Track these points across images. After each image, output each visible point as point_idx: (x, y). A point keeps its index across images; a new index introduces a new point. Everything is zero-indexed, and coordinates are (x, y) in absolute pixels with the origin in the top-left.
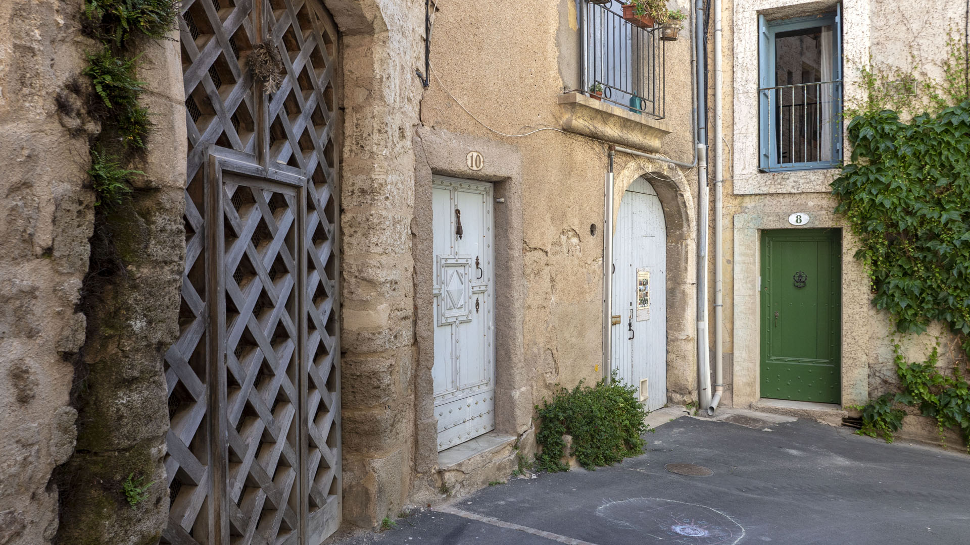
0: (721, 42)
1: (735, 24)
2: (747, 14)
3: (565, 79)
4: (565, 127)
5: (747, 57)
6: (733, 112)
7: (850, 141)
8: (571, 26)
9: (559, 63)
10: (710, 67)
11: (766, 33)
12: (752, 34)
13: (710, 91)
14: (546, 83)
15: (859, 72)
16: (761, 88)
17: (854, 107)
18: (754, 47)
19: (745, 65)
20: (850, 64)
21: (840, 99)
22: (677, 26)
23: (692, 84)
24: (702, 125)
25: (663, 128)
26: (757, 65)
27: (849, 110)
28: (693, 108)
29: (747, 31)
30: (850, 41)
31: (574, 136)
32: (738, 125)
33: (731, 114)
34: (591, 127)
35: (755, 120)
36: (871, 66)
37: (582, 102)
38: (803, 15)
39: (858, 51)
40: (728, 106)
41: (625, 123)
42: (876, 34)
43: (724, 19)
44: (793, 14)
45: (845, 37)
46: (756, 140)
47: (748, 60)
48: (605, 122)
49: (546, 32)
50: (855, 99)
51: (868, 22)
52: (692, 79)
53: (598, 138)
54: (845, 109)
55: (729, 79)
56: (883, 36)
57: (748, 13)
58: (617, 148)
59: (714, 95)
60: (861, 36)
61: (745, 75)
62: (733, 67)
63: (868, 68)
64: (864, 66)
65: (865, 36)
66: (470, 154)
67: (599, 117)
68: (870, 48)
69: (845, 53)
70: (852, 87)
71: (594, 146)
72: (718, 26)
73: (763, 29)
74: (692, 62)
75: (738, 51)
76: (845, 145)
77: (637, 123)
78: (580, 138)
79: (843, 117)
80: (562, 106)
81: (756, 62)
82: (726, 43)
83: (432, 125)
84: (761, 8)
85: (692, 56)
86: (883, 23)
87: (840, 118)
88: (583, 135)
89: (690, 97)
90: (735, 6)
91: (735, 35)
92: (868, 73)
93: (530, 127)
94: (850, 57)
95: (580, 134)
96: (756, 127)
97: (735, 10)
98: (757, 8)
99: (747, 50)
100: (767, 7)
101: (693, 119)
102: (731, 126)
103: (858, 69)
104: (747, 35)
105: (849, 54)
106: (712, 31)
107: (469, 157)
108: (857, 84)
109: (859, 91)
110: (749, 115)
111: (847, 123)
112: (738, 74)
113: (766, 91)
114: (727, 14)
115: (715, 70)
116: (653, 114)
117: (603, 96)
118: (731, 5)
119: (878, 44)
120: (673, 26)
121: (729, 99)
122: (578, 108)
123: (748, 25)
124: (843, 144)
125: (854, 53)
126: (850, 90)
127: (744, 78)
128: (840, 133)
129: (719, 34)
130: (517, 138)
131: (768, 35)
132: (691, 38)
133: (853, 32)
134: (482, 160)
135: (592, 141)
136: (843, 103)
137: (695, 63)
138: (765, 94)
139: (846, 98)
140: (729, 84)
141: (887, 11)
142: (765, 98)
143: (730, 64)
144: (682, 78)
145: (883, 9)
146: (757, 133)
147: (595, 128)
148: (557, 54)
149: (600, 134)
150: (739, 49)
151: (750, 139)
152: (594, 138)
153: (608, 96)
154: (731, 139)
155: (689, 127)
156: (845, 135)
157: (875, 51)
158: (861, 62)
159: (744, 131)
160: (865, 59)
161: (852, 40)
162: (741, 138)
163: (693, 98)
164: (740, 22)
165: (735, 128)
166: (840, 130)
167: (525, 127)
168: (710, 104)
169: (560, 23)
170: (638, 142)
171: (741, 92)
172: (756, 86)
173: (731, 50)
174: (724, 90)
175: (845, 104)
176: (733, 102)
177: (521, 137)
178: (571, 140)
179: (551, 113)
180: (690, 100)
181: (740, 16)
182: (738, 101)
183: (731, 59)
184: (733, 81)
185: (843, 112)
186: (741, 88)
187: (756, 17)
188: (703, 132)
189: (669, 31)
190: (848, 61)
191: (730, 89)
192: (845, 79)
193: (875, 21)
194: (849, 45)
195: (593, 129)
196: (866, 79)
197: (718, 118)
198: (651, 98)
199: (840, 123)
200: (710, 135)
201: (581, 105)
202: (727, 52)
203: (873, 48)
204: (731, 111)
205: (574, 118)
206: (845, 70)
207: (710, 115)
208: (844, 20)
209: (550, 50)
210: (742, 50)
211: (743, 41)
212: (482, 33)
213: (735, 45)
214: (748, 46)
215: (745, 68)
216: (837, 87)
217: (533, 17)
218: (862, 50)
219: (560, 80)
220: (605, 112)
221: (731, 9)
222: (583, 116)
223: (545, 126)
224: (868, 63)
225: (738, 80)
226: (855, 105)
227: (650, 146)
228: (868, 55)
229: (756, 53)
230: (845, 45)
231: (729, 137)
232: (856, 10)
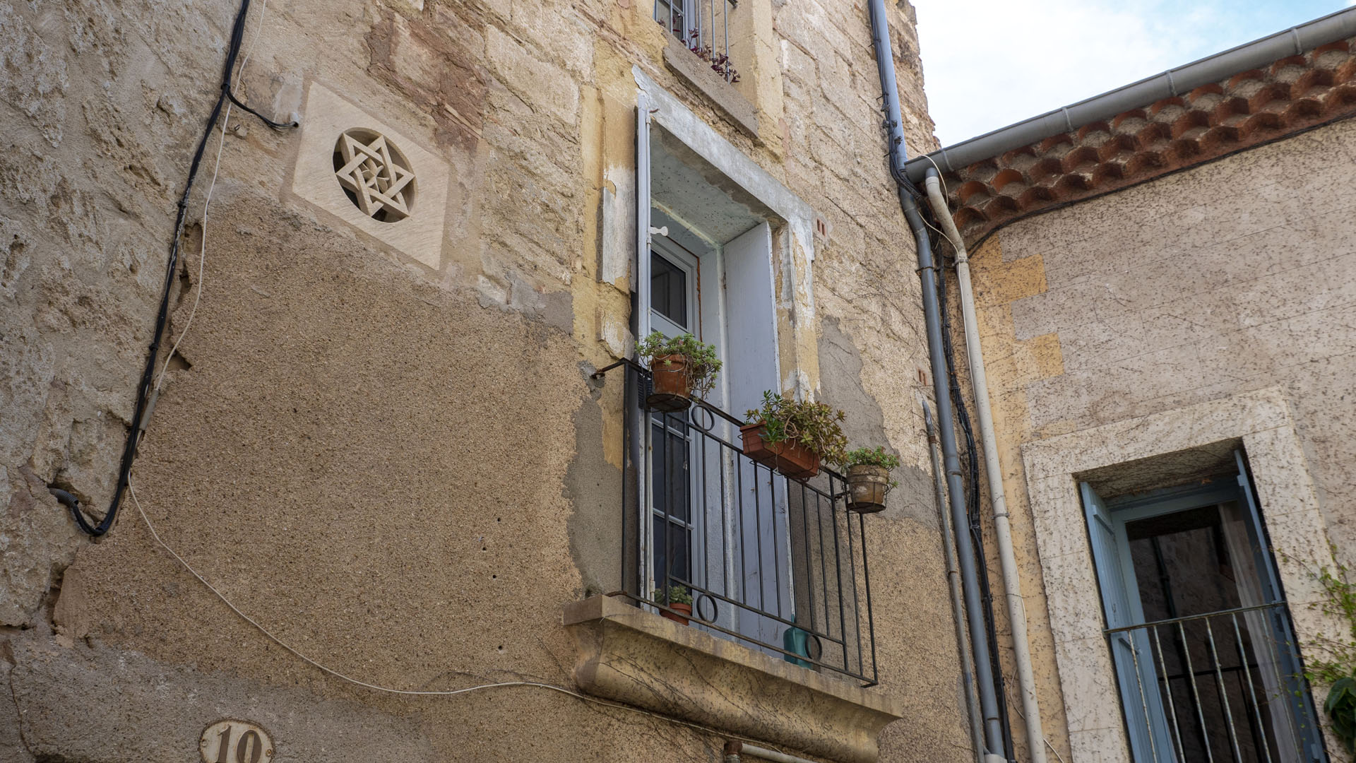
0: (1010, 539)
1: (1033, 501)
2: (1053, 482)
3: (590, 572)
4: (582, 685)
5: (1070, 565)
6: (1060, 684)
7: (1340, 738)
8: (609, 459)
9: (571, 533)
10: (994, 590)
11: (1102, 517)
12: (1071, 519)
13: (1002, 641)
14: (529, 574)
15: (1316, 583)
16: (1112, 626)
17: (1326, 658)
18: (1079, 544)
19: (1067, 580)
20: (1292, 567)
21: (1290, 643)
22: (880, 479)
23: (956, 622)
24: (993, 711)
25: (876, 705)
26: (1093, 580)
27: (1316, 664)
28: (964, 673)
29: (1059, 513)
30: (1280, 519)
31: (613, 709)
32: (1074, 710)
33: (1056, 687)
34: (657, 686)
35: (1111, 697)
36: (1340, 568)
37: (619, 620)
38: (1173, 482)
39: (1302, 540)
40: (1046, 670)
41: (762, 684)
42: (1332, 504)
43: (1011, 494)
44: (1152, 482)
45: (1267, 513)
46: (1122, 744)
47: (1071, 571)
48: (701, 678)
49: (537, 462)
50: (1323, 640)
51: (1305, 479)
52: (954, 609)
53: (687, 720)
54: (1306, 662)
55: (1038, 613)
56: (1347, 505)
57: (1056, 479)
58: (745, 746)
59: (1013, 648)
60: (1300, 508)
61: (1072, 601)
62: (1044, 588)
63: (1334, 573)
64: (1323, 570)
65: (1308, 507)
66: (222, 727)
67: (681, 662)
68: (1325, 531)
69: (1275, 545)
70: (1310, 616)
71: (680, 740)
72: (1000, 507)
73: (1093, 510)
74: (949, 575)
75: (1047, 554)
76: (1329, 748)
77: (798, 688)
78: (633, 716)
79: (1307, 681)
80: (574, 630)
81: (1089, 574)
82: (1021, 541)
83: (83, 632)
84: (1081, 468)
85: (947, 563)
86: (1339, 481)
87: (1302, 685)
88: (640, 708)
89: (955, 650)
90: (1028, 468)
91: (1038, 523)
92: (1335, 582)
93: (469, 675)
94: (1289, 552)
95: (632, 705)
96: (1117, 713)
97: (1028, 476)
98: (1073, 470)
99: (1067, 549)
100: (1093, 465)
101: (968, 698)
102: (1060, 715)
103: (1312, 576)
104: (1062, 523)
105: (1285, 546)
106: (989, 520)
107: (213, 735)
108: (1319, 608)
109: (1327, 622)
110: (1095, 688)
111: (1320, 694)
112: (1057, 601)
113: (1124, 633)
114: (1013, 484)
115: (1006, 596)
116: (845, 671)
117: (696, 615)
118: (1019, 468)
119: (1341, 522)
120: (870, 478)
121: (1045, 655)
122: (610, 634)
123: (1059, 503)
124: (1324, 746)
125: (1294, 543)
126: (1307, 623)
127: (1070, 608)
128: (1311, 719)
129: (1003, 523)
130: (420, 699)
131: (1108, 524)
132: (942, 527)
133: (1281, 501)
134: (266, 744)
135: (672, 725)
136: (1298, 652)
137: (957, 577)
138: (1122, 641)
139: (1302, 639)
140: (1041, 622)
141: (1341, 457)
142: (1125, 650)
143: (1037, 581)
144: (929, 605)
145: (1331, 452)
146: (1121, 728)
147: (673, 690)
148: (569, 512)
149: (689, 707)
150: (1050, 550)
151: (1107, 742)
152: (676, 716)
153: (710, 617)
154: (1064, 744)
155: (959, 716)
156: (1322, 723)
157: (1340, 538)
158: (1315, 562)
159: (1089, 724)
160: (1323, 554)
161: (1283, 519)
162: (1087, 740)
163: (960, 652)
164: (1042, 499)
165: (1070, 718)
166: (1309, 711)
167: (451, 675)
168: (1006, 668)
169: (578, 448)
170: (808, 736)
171: (1069, 637)
172: (1098, 625)
173: (1033, 553)
174: (1033, 637)
175: (1305, 652)
176: (1055, 661)
177: (434, 699)
178: (606, 720)
179: (541, 645)
180: (955, 655)
181: (1042, 486)
182: (1066, 657)
183: (1036, 571)
184: (1048, 616)
185: (1304, 671)
186: (1066, 629)
187: (1072, 485)
188: (995, 727)
189: (862, 489)
190: (1286, 561)
191: (1045, 633)
192: (1290, 599)
193: (1322, 478)
194: (1280, 528)
195: (666, 694)
196: (1336, 595)
197: (1028, 697)
198: (836, 633)
199: (1305, 697)
200: (1017, 736)
201: (620, 628)
202: (1026, 558)
203: (1334, 530)
204: (1054, 681)
205: (602, 659)
206: (1285, 578)
207: (1010, 691)
208: (1256, 480)
209: (546, 503)
210: (1057, 552)
211: (1056, 534)
212: (329, 436)
213: (1040, 542)
214: (1066, 542)
215: (1069, 589)
216: (1278, 618)
217: (498, 427)
218: (1311, 536)
219: (576, 572)
220: (696, 652)
221: (1020, 475)
222: (631, 656)
223: (521, 677)
224: (1329, 560)
225: (1061, 613)
226: (1326, 654)
227: (846, 749)
228: (1326, 546)
229: (1086, 556)
230: (1270, 529)
231: (1060, 741)
232: (1275, 458)
